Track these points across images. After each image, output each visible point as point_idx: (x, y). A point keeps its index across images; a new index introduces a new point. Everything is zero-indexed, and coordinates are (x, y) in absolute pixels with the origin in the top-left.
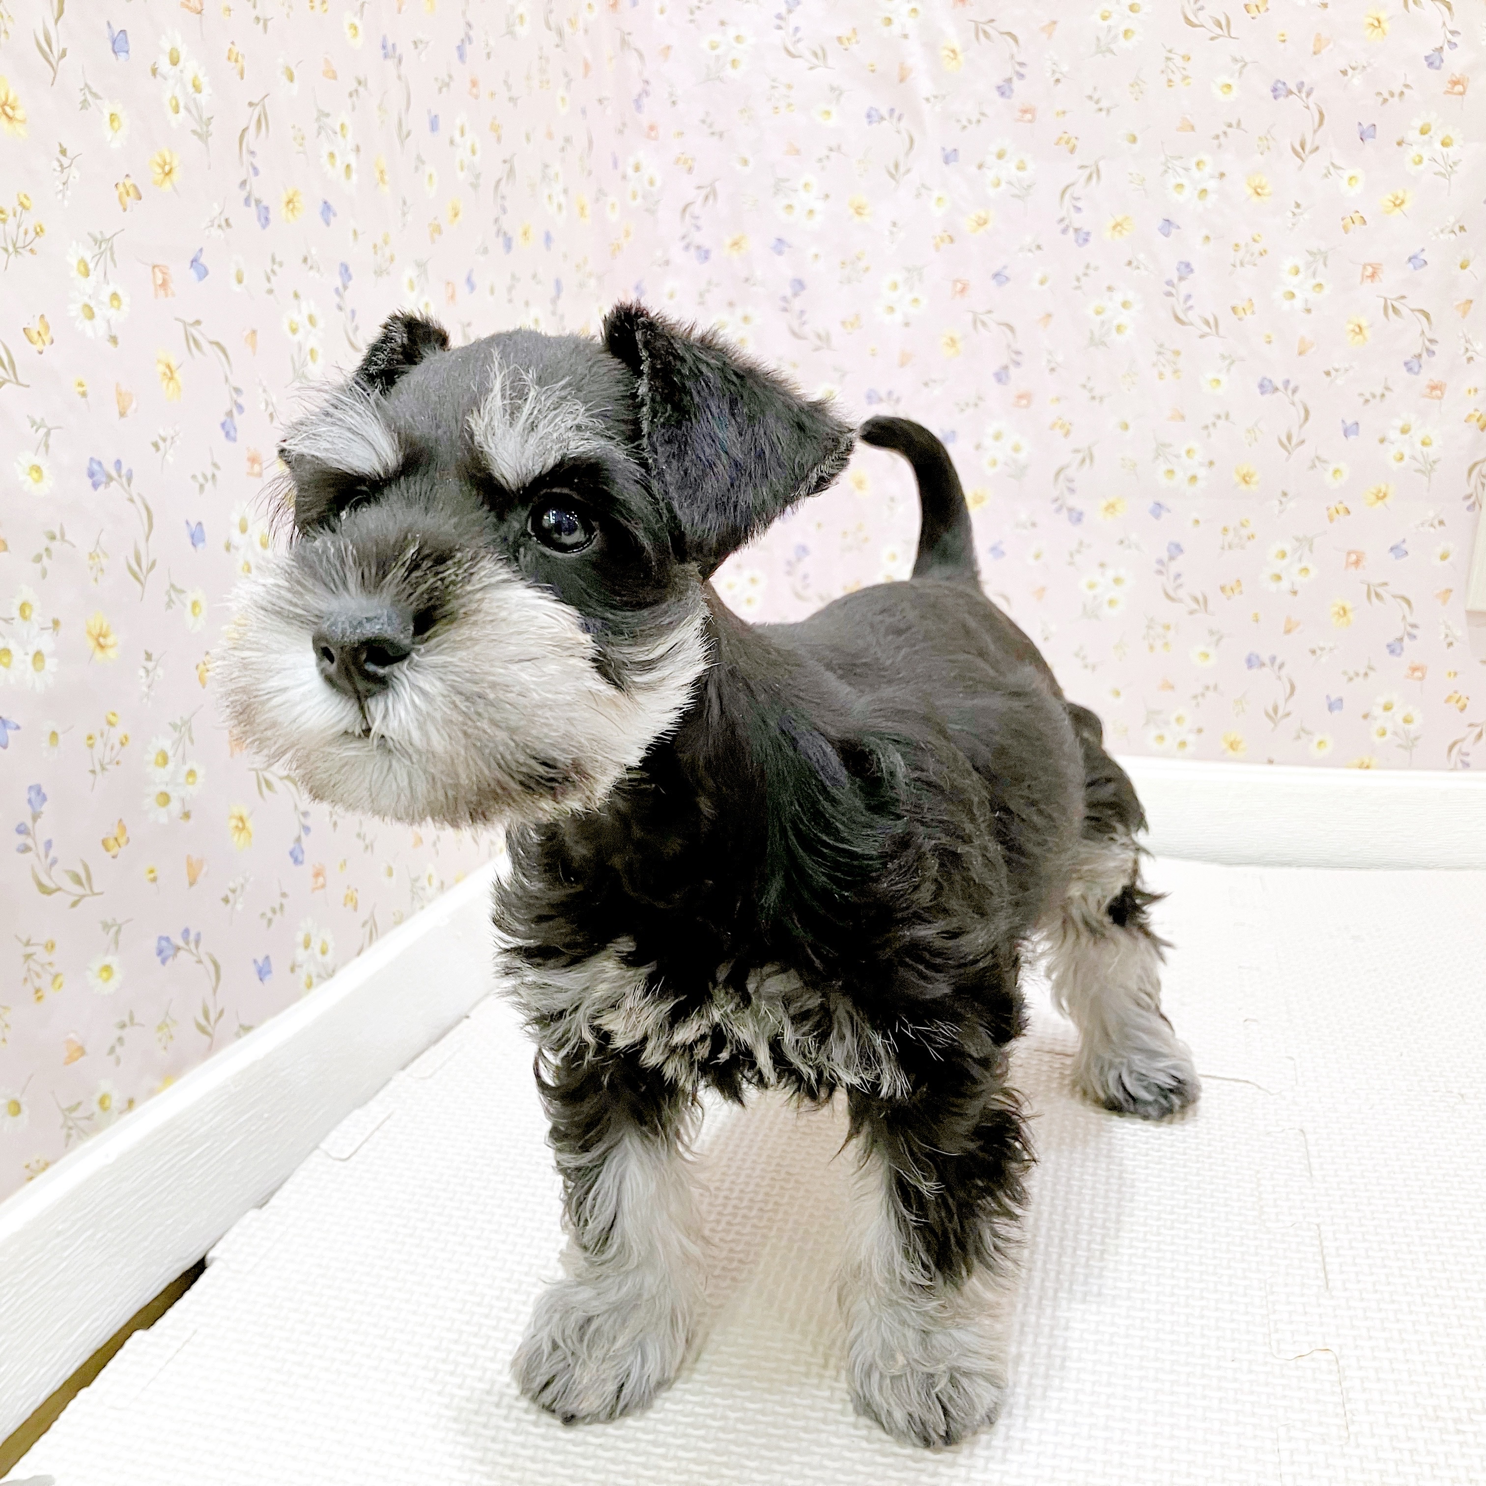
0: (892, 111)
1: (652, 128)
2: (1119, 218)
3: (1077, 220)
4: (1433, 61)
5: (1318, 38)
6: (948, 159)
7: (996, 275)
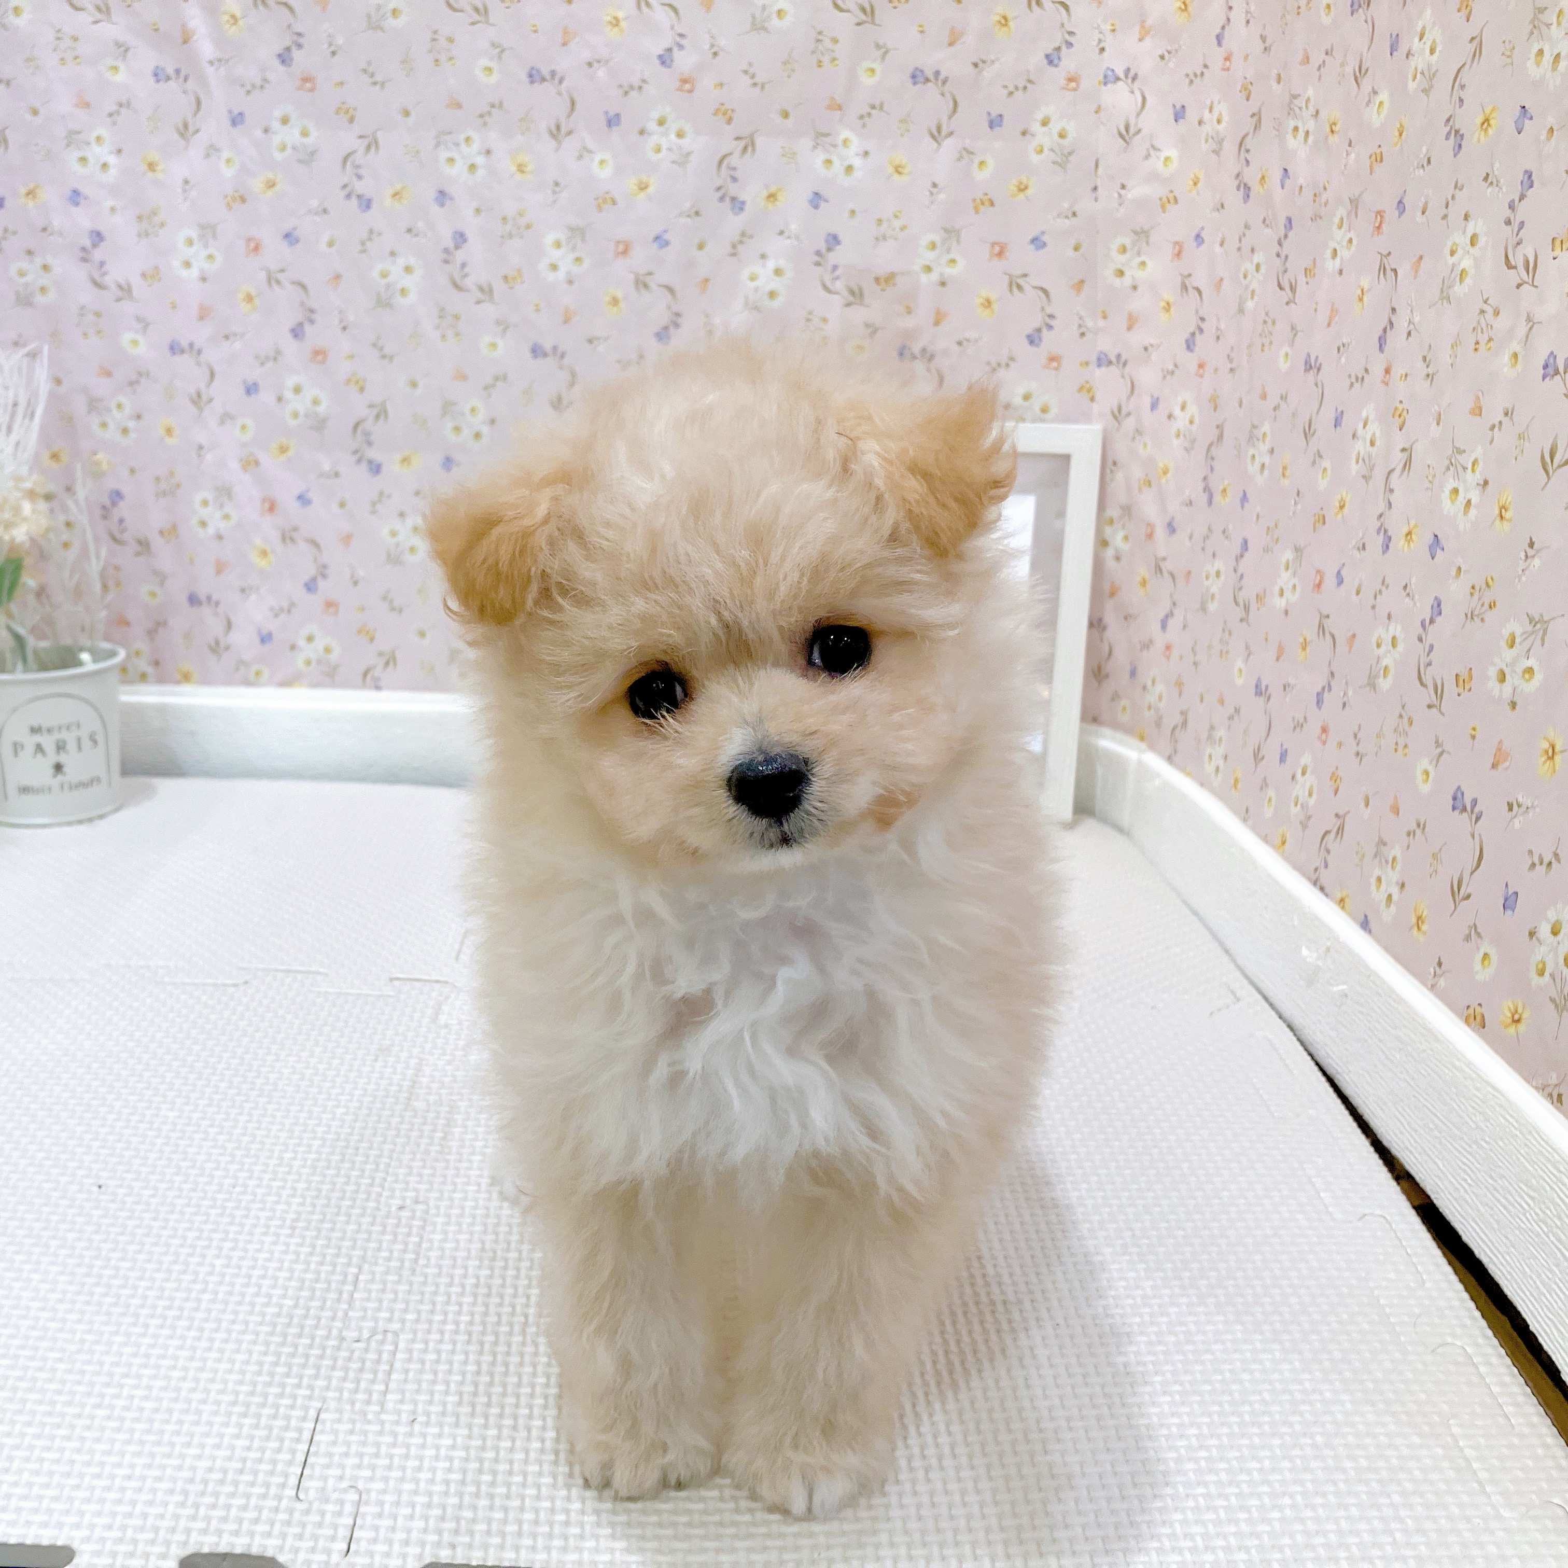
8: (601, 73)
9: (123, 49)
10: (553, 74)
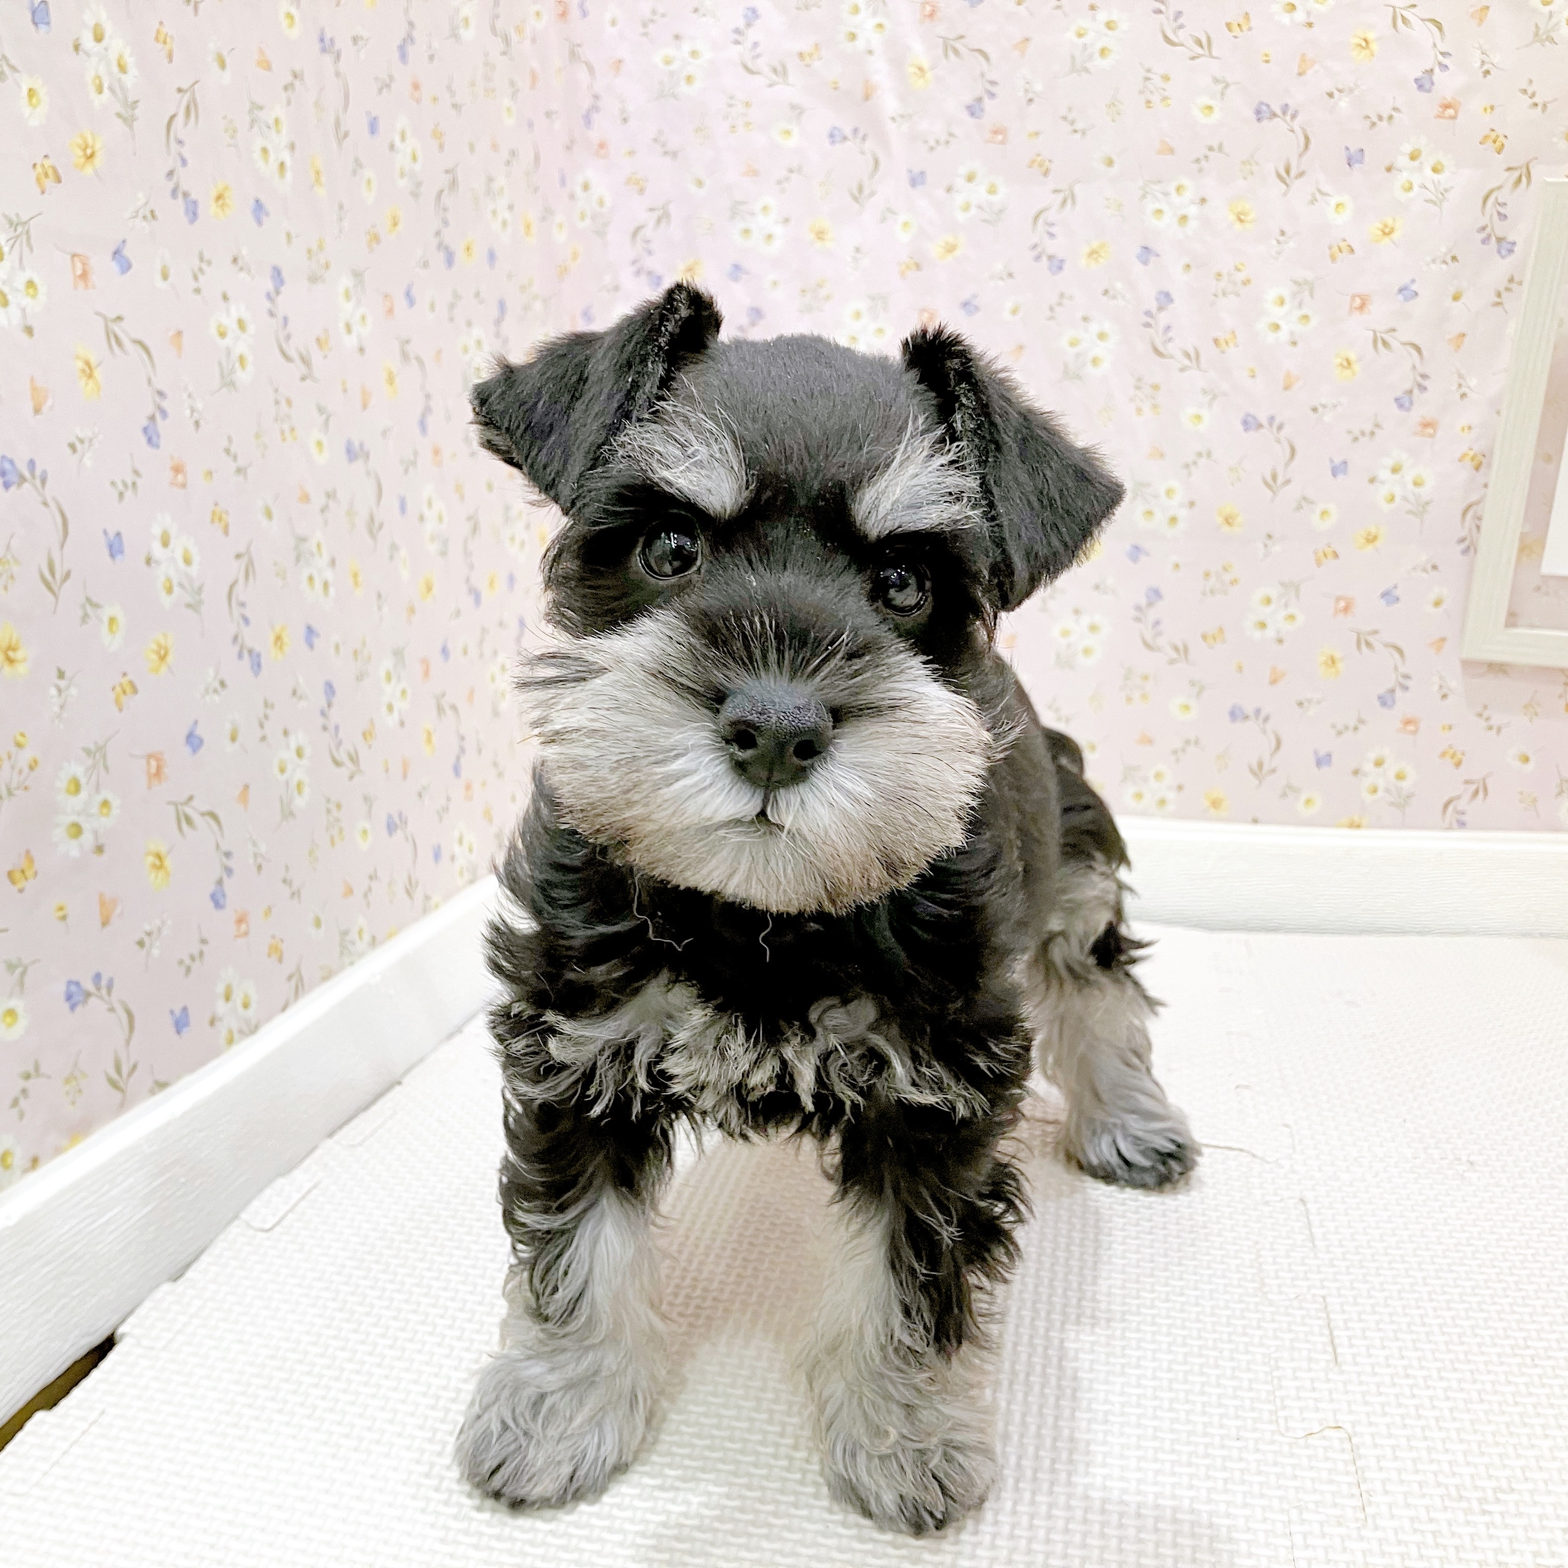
0: (856, 131)
1: (602, 146)
2: (1095, 245)
3: (1052, 247)
4: (1423, 84)
5: (1303, 59)
6: (917, 180)
7: (965, 304)
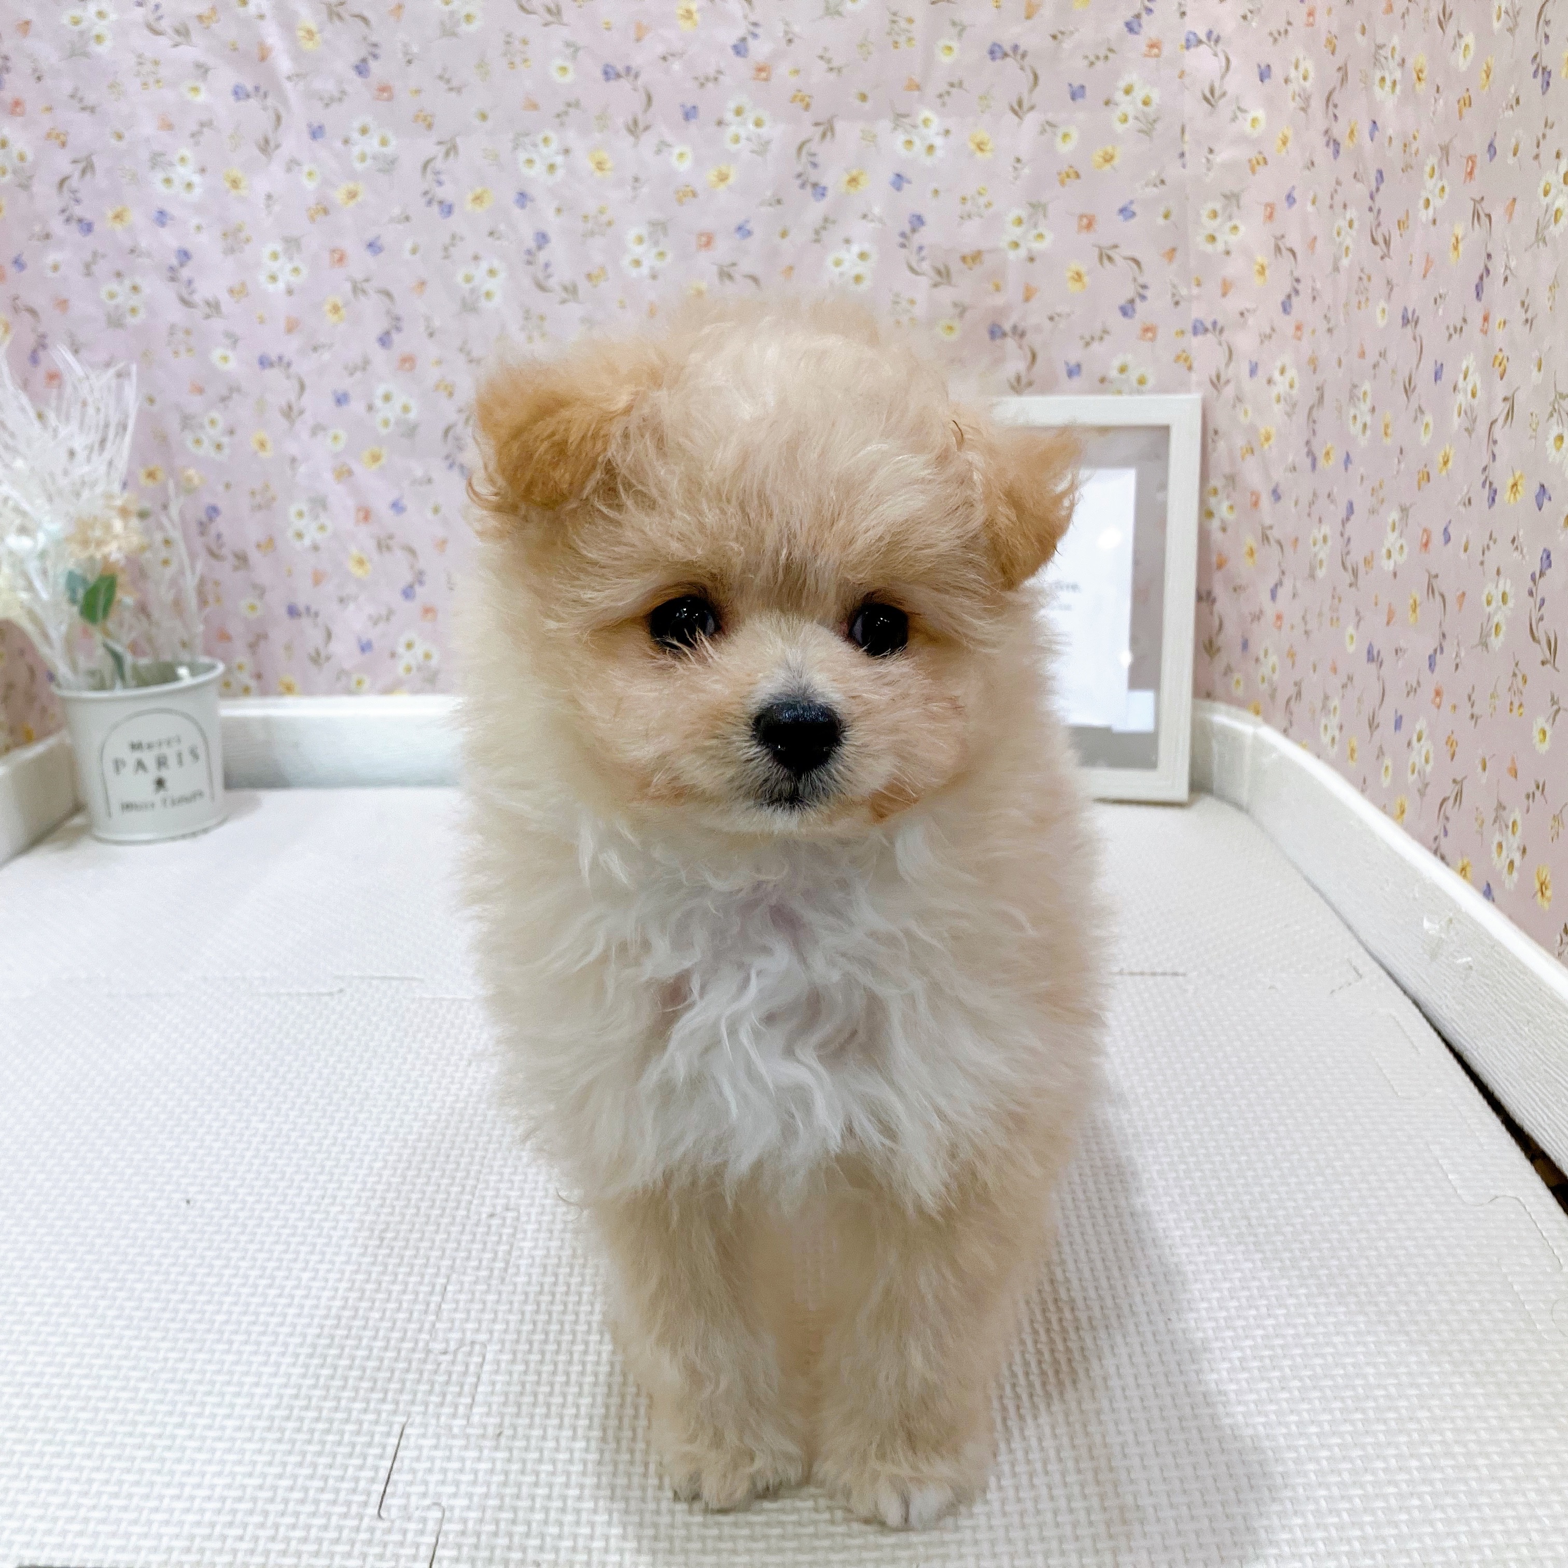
0: (257, 89)
1: (17, 104)
2: (479, 190)
3: (441, 193)
5: (639, 26)
6: (316, 133)
7: (371, 245)
8: (676, 66)
9: (203, 70)
10: (628, 69)
